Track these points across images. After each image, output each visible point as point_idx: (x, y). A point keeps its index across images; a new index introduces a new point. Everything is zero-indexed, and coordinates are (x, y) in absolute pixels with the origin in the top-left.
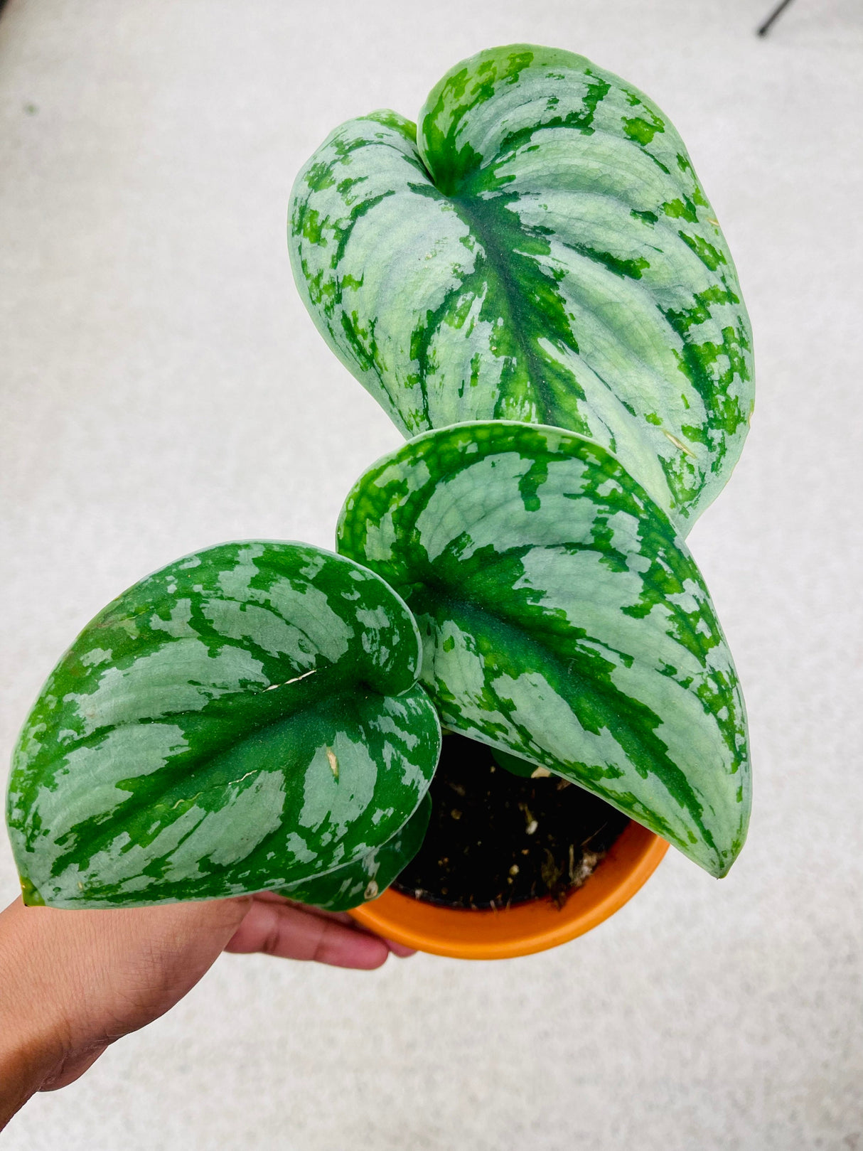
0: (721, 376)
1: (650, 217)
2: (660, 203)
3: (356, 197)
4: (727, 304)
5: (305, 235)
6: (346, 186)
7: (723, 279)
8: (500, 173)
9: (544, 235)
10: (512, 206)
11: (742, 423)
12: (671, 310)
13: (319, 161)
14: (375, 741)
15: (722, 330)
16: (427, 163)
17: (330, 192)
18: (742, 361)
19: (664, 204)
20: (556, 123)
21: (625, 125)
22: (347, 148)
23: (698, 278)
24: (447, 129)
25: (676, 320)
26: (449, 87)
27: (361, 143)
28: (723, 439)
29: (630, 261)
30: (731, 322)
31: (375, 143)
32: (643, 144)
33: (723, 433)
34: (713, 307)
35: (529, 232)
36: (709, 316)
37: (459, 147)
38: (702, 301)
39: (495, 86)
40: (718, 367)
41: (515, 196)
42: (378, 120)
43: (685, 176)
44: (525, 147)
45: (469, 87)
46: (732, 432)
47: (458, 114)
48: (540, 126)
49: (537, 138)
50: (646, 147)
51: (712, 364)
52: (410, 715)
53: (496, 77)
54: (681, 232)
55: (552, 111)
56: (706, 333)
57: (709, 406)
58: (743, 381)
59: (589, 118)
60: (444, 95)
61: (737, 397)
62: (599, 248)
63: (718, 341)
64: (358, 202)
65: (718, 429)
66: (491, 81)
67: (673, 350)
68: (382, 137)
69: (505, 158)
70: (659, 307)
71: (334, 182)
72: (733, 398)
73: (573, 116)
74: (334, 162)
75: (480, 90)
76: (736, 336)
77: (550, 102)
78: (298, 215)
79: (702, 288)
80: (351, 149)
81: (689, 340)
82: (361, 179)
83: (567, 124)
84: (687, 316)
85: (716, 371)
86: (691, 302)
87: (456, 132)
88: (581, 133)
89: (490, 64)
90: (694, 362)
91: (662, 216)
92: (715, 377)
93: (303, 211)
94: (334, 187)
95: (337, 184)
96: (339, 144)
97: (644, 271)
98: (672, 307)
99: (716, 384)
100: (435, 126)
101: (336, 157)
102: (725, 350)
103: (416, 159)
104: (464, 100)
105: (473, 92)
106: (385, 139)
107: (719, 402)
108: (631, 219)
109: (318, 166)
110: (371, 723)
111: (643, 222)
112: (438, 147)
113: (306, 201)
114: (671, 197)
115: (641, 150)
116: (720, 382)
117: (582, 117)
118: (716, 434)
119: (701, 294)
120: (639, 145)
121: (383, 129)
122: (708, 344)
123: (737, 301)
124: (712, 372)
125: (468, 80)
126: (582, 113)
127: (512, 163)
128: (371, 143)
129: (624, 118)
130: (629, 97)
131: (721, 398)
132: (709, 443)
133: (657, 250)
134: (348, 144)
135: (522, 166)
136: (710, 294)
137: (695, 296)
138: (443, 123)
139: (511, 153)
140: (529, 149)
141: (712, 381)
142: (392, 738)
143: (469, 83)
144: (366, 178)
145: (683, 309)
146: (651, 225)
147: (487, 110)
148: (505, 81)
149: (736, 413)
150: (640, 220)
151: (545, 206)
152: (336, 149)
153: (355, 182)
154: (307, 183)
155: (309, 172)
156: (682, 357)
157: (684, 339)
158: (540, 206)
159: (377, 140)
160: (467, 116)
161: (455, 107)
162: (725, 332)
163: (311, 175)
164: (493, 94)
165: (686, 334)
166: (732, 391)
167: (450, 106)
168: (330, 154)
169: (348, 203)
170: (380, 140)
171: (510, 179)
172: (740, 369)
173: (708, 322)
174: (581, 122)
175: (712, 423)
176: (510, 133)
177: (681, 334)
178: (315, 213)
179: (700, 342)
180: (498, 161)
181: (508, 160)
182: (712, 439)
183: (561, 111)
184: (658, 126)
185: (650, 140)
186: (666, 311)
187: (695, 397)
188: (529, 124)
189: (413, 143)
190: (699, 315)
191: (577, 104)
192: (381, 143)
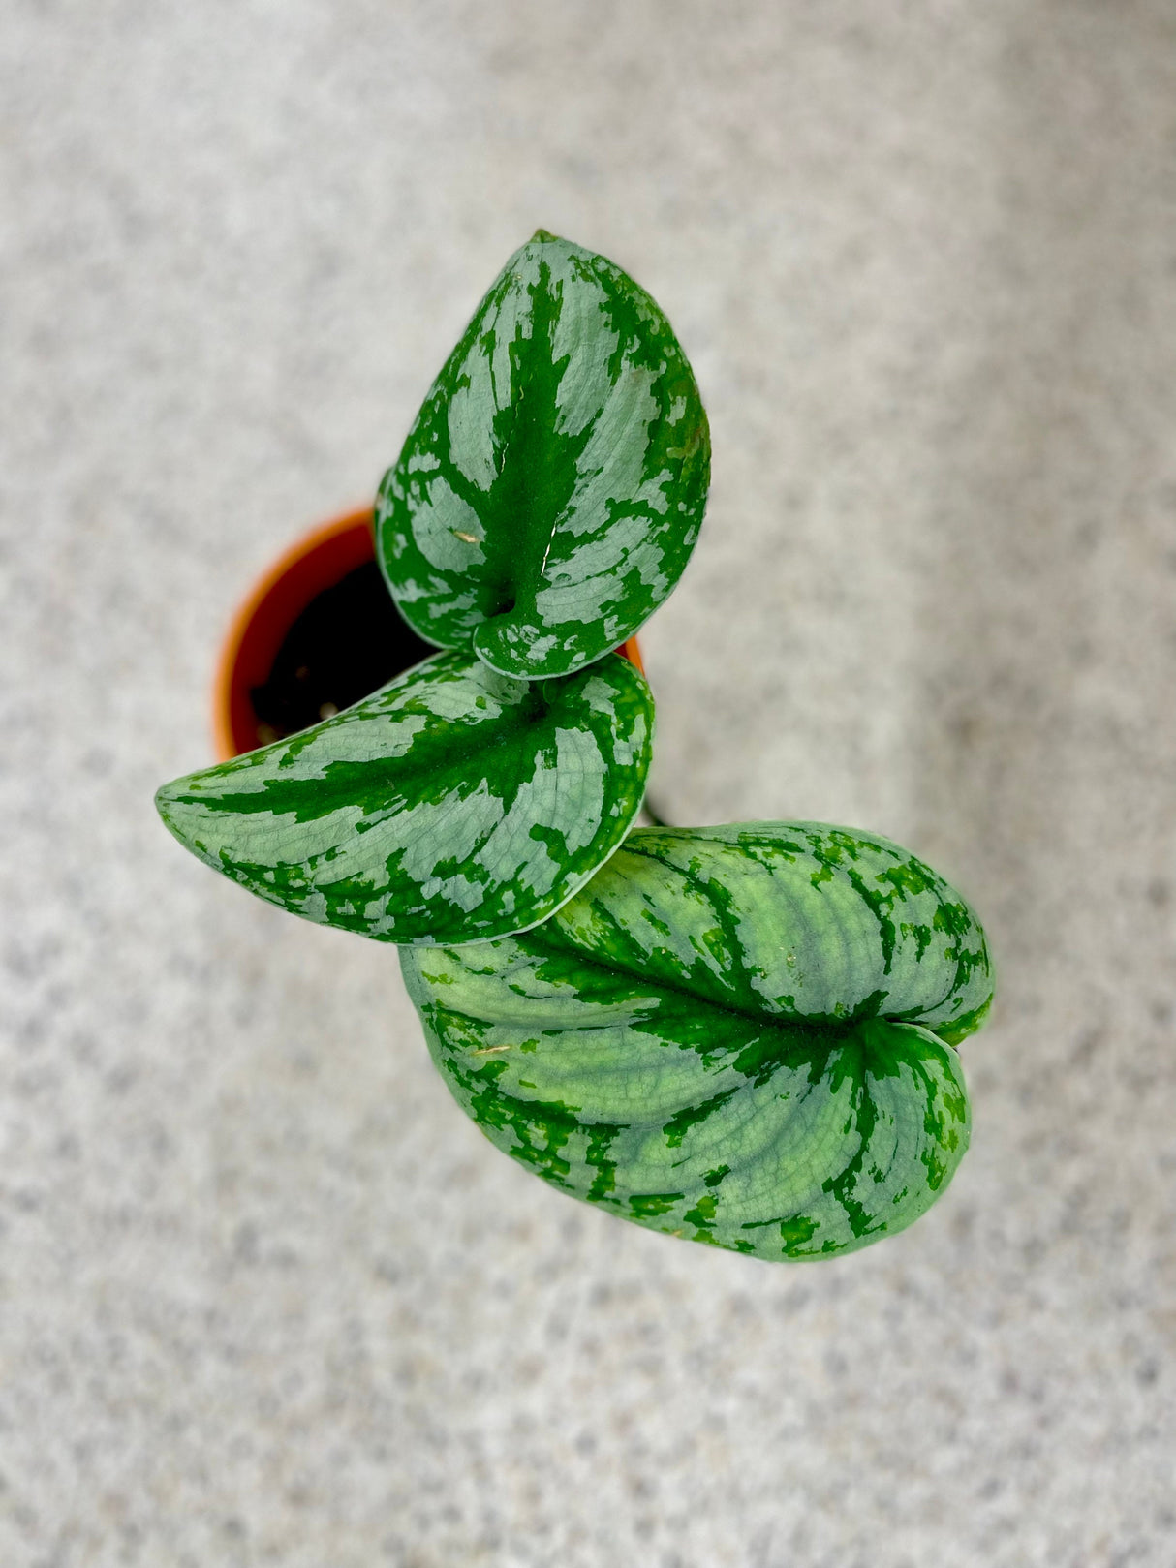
0: (529, 1131)
1: (713, 1179)
2: (720, 1199)
3: (904, 937)
4: (591, 1187)
5: (903, 867)
6: (923, 936)
7: (617, 1201)
8: (848, 1082)
9: (758, 1076)
10: (806, 1069)
11: (476, 1116)
12: (617, 1134)
13: (972, 930)
14: (458, 582)
15: (568, 1164)
16: (906, 1026)
17: (927, 919)
18: (532, 1160)
19: (716, 1202)
20: (856, 1164)
21: (812, 1223)
22: (965, 963)
23: (631, 1180)
24: (926, 1069)
25: (605, 1131)
26: (958, 1096)
27: (961, 979)
28: (472, 1090)
29: (684, 1132)
30: (571, 1177)
31: (951, 991)
32: (783, 1225)
33: (477, 1093)
34: (595, 1172)
35: (770, 1065)
36: (589, 1162)
37: (902, 1065)
38: (607, 1167)
39: (932, 1138)
40: (538, 1134)
41: (814, 1078)
42: (979, 1011)
43: (731, 1239)
44: (854, 1121)
45: (947, 1115)
46: (474, 1102)
47: (931, 1087)
48: (864, 1148)
49: (854, 1137)
50: (778, 1225)
51: (545, 1132)
52: (456, 625)
53: (938, 1144)
54: (683, 1197)
55: (870, 1169)
56: (575, 1148)
57: (512, 1102)
58: (513, 1146)
59: (840, 1197)
60: (955, 1085)
61: (501, 1130)
62: (714, 1116)
63: (561, 1152)
64: (898, 936)
65: (484, 1093)
66: (939, 1138)
67: (580, 1109)
68: (955, 1002)
69: (858, 1097)
70: (627, 1127)
71: (935, 928)
72: (503, 1126)
73: (852, 1184)
74: (959, 943)
75: (938, 1122)
76: (557, 1172)
77: (880, 1173)
78: (928, 874)
79: (618, 1176)
80: (961, 966)
81: (580, 1130)
82: (920, 954)
83: (847, 1173)
84: (603, 1145)
85: (536, 1130)
86: (612, 1156)
87: (917, 1072)
88: (830, 1178)
89: (953, 1148)
90: (558, 1118)
91: (705, 1192)
92: (531, 1126)
93: (929, 883)
94: (930, 925)
95: (931, 929)
96: (975, 960)
97: (667, 1138)
98: (619, 1138)
99: (524, 1122)
100: (934, 1058)
101: (963, 948)
102: (549, 1153)
103: (918, 1018)
104: (939, 1100)
105: (940, 1113)
106: (950, 1004)
107: (507, 1112)
108: (723, 1162)
109: (965, 926)
110: (475, 591)
111: (712, 1171)
112: (915, 1046)
113: (936, 892)
114: (719, 1212)
115: (780, 1219)
116: (525, 1127)
117: (845, 1190)
118: (481, 1087)
119: (614, 1171)
120: (785, 1221)
121: (964, 1009)
122: (565, 1142)
123: (589, 1198)
124: (537, 1126)
125: (953, 1116)
126: (849, 1193)
127: (849, 1099)
128: (955, 989)
129: (818, 1225)
130: (834, 1245)
131: (509, 1116)
132: (478, 1076)
133: (679, 1164)
134: (969, 967)
135: (840, 1105)
136: (609, 1179)
137: (615, 1164)
138: (933, 1066)
139: (859, 1105)
140: (849, 1123)
141: (529, 1120)
142: (451, 598)
143: (950, 1117)
144: (919, 960)
145: (610, 1146)
146: (704, 1176)
147: (916, 1115)
148: (930, 1150)
149: (487, 1118)
150: (716, 1169)
151: (785, 1098)
152: (973, 952)
153: (921, 946)
154: (954, 904)
155: (965, 913)
156: (569, 1112)
157: (585, 1127)
158: (788, 1094)
159: (955, 996)
160: (924, 1091)
161: (939, 1089)
162: (565, 1165)
163: (961, 914)
164: (926, 1130)
165: (588, 1131)
166: (508, 1129)
167: (944, 1086)
168: (970, 944)
169: (902, 925)
170: (953, 999)
171: (834, 1088)
172: (523, 1152)
173: (584, 1157)
174: (840, 1185)
175: (493, 1091)
176: (877, 1118)
177: (591, 1127)
178: (917, 891)
179: (571, 1136)
180: (861, 1089)
181: (853, 1098)
182: (478, 1081)
183: (863, 1176)
184: (791, 1251)
185: (782, 1233)
186: (621, 1130)
187: (527, 1095)
188: (871, 1141)
189: (935, 1028)
190: (595, 1154)
191: (859, 1194)
192: (948, 997)
